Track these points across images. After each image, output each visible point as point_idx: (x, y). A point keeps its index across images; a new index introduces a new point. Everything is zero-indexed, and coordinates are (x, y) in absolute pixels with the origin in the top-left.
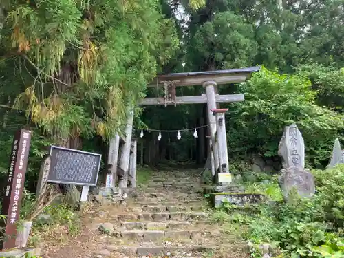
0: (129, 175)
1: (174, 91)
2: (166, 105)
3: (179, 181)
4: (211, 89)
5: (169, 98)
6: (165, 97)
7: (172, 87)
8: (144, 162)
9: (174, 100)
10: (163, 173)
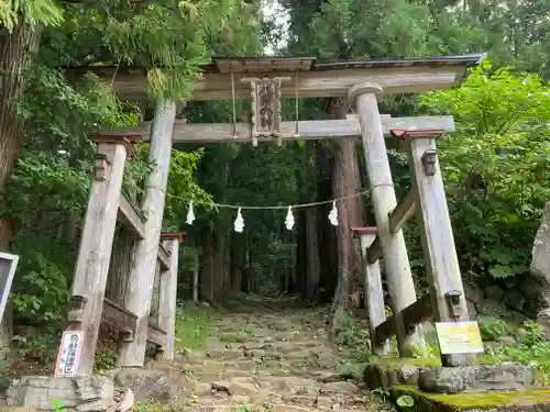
0: (153, 327)
1: (277, 106)
2: (255, 143)
3: (279, 339)
4: (369, 103)
5: (264, 123)
6: (254, 119)
7: (270, 93)
8: (199, 297)
9: (277, 128)
10: (239, 317)
